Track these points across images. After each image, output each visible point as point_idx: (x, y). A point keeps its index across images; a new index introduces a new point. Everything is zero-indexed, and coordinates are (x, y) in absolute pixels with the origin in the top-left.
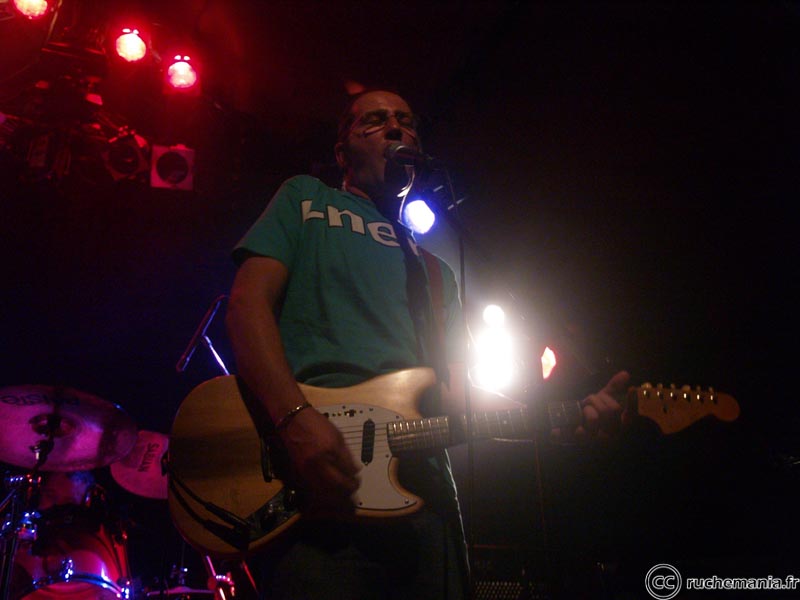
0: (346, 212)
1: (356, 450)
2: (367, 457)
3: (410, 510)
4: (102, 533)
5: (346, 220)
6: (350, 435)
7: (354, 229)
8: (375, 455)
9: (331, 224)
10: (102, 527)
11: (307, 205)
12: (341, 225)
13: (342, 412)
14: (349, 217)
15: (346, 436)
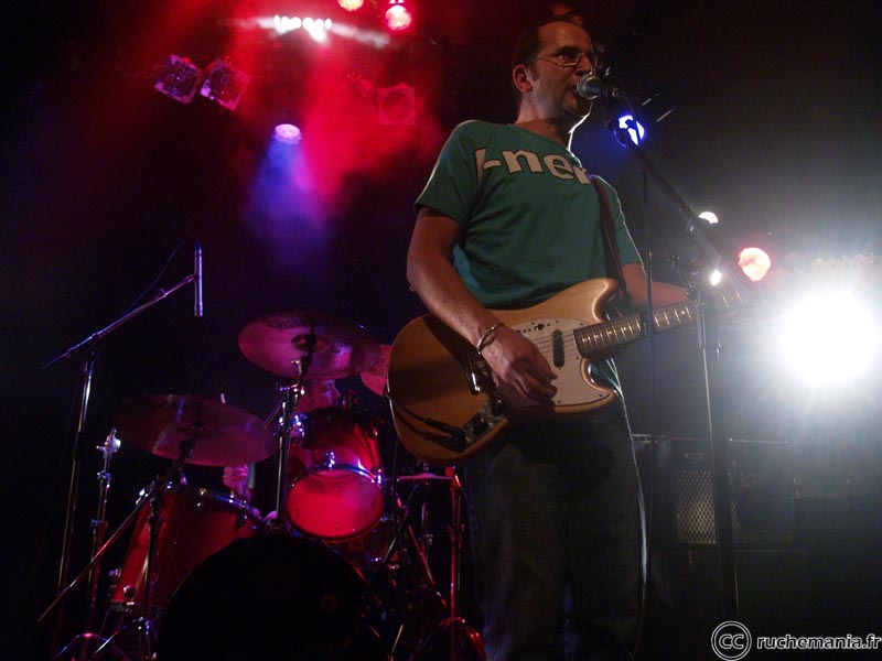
0: (520, 153)
1: (549, 357)
2: (559, 362)
3: (605, 401)
4: (356, 430)
5: (522, 160)
6: (543, 345)
7: (533, 170)
8: (566, 359)
9: (511, 171)
10: (357, 426)
11: (480, 154)
12: (520, 169)
13: (532, 327)
14: (525, 158)
15: (538, 346)
